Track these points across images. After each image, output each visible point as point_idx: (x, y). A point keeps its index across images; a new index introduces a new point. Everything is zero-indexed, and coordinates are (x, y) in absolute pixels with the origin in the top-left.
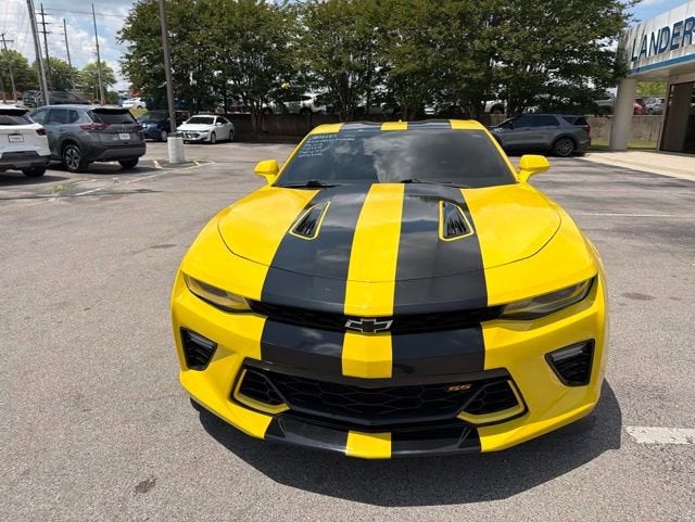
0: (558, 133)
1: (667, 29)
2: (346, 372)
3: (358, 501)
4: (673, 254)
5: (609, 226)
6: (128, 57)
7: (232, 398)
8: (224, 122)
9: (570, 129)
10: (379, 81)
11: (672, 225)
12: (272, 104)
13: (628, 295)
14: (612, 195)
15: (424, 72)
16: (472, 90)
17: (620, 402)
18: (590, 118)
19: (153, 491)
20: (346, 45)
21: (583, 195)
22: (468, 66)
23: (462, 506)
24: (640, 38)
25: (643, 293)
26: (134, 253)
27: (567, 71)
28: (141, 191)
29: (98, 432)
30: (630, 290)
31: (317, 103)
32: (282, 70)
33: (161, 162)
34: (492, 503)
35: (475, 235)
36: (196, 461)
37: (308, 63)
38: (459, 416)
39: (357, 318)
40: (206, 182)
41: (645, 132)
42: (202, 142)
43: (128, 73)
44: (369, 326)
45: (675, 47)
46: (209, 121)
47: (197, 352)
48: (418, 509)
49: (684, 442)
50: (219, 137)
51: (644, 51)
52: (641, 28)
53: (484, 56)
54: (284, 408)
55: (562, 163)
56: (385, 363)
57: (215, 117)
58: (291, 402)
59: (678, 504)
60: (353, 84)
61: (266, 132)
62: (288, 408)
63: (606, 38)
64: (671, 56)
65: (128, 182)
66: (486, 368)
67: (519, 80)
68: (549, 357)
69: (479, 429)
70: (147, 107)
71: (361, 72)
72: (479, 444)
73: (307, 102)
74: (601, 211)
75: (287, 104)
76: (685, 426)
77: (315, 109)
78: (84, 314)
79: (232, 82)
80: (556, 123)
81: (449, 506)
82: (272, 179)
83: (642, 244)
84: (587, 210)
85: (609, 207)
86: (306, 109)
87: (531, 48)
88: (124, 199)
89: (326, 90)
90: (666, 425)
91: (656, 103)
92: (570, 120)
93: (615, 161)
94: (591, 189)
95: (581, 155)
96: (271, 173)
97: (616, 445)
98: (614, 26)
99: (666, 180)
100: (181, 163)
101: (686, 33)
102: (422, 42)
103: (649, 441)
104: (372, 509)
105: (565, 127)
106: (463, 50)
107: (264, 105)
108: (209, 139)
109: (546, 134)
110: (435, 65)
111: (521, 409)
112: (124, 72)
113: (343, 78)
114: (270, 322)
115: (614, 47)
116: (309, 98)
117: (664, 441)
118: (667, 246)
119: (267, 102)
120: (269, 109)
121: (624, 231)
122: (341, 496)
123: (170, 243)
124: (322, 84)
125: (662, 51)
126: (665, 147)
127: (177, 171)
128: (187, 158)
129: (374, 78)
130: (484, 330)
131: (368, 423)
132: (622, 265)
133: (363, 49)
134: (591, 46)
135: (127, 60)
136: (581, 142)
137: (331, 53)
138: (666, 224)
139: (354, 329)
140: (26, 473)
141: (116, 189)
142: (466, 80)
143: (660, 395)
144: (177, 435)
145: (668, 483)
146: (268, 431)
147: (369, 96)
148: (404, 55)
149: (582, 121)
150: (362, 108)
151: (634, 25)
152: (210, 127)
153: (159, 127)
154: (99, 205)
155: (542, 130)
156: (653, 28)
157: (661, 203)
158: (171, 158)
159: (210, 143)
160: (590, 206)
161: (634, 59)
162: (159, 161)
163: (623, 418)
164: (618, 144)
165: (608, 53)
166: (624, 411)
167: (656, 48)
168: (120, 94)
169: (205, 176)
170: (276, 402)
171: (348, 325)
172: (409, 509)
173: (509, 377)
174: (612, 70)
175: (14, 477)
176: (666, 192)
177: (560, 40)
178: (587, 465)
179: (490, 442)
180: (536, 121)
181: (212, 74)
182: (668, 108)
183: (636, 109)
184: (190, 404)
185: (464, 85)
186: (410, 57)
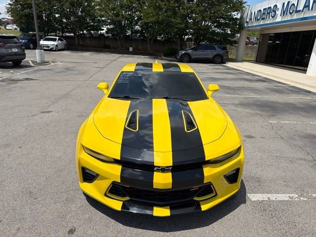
0: (215, 53)
1: (260, 11)
2: (155, 186)
3: (156, 231)
4: (262, 116)
5: (237, 102)
6: (10, 4)
7: (105, 195)
8: (61, 40)
9: (221, 52)
10: (136, 24)
11: (261, 102)
12: (85, 31)
13: (246, 136)
14: (238, 86)
15: (158, 23)
16: (179, 32)
17: (245, 184)
18: (228, 46)
19: (75, 233)
20: (122, 6)
21: (226, 85)
22: (178, 21)
23: (194, 230)
24: (249, 13)
25: (251, 135)
26: (34, 116)
27: (219, 25)
28: (27, 79)
29: (44, 209)
30: (247, 134)
31: (107, 32)
32: (90, 16)
33: (33, 62)
34: (204, 228)
35: (198, 128)
36: (90, 219)
37: (103, 13)
38: (194, 199)
39: (159, 167)
40: (57, 74)
41: (250, 52)
42: (51, 50)
43: (10, 13)
44: (163, 170)
45: (263, 19)
46: (54, 40)
47: (88, 176)
48: (179, 232)
49: (267, 199)
50: (59, 48)
51: (251, 19)
52: (250, 9)
53: (184, 17)
54: (127, 198)
55: (217, 67)
56: (169, 183)
57: (57, 38)
58: (130, 196)
59: (266, 223)
60: (125, 25)
61: (82, 45)
62: (129, 199)
63: (236, 12)
64: (262, 22)
65: (18, 74)
66: (204, 182)
67: (199, 29)
68: (225, 176)
69: (200, 202)
70: (21, 30)
71: (128, 20)
72: (201, 208)
73: (102, 32)
74: (234, 94)
75: (92, 32)
76: (267, 193)
77: (106, 35)
78: (19, 150)
79: (65, 20)
80: (215, 49)
81: (189, 230)
82: (107, 92)
83: (250, 111)
84: (228, 93)
85: (237, 92)
86: (102, 35)
87: (205, 15)
88: (19, 84)
89: (112, 26)
90: (261, 193)
91: (254, 39)
92: (220, 48)
93: (239, 67)
94: (229, 82)
95: (225, 63)
96: (105, 89)
97: (245, 202)
98: (239, 7)
99: (258, 78)
100: (43, 63)
101: (268, 13)
102: (157, 8)
103: (256, 200)
104: (162, 233)
105: (218, 51)
106: (175, 13)
107: (81, 32)
108: (54, 49)
109: (210, 54)
110: (163, 20)
111: (215, 194)
112: (8, 12)
113: (120, 22)
114: (124, 168)
115: (239, 16)
116: (103, 30)
117: (260, 200)
118: (260, 112)
119: (83, 31)
120: (83, 34)
121: (243, 105)
122: (150, 230)
123: (49, 110)
124: (110, 24)
125: (258, 20)
126: (258, 61)
127: (42, 67)
128: (46, 60)
129: (134, 23)
130: (204, 169)
131: (160, 203)
132: (243, 122)
133: (129, 8)
134: (230, 15)
135: (10, 6)
136: (225, 58)
137: (114, 9)
138: (259, 101)
139: (158, 171)
140: (18, 229)
141: (13, 78)
142: (176, 28)
143: (259, 180)
144: (79, 208)
145: (262, 215)
146: (122, 208)
147: (131, 31)
148: (149, 14)
149: (225, 48)
150: (128, 35)
151: (247, 7)
152: (55, 43)
153: (28, 42)
154: (7, 87)
155: (209, 52)
156: (255, 10)
157: (256, 90)
158: (38, 60)
159: (55, 51)
160: (229, 91)
161: (247, 22)
162: (32, 61)
163: (247, 191)
164: (240, 58)
165: (236, 19)
166: (247, 188)
167: (256, 18)
168: (3, 20)
169: (56, 70)
170: (124, 196)
171: (155, 169)
172: (175, 232)
173: (212, 184)
174: (238, 26)
175: (14, 232)
176: (258, 84)
177: (217, 13)
178: (235, 211)
179: (205, 207)
180: (206, 48)
181: (55, 16)
182: (260, 42)
183: (247, 42)
184: (83, 194)
185: (176, 30)
186: (151, 15)
